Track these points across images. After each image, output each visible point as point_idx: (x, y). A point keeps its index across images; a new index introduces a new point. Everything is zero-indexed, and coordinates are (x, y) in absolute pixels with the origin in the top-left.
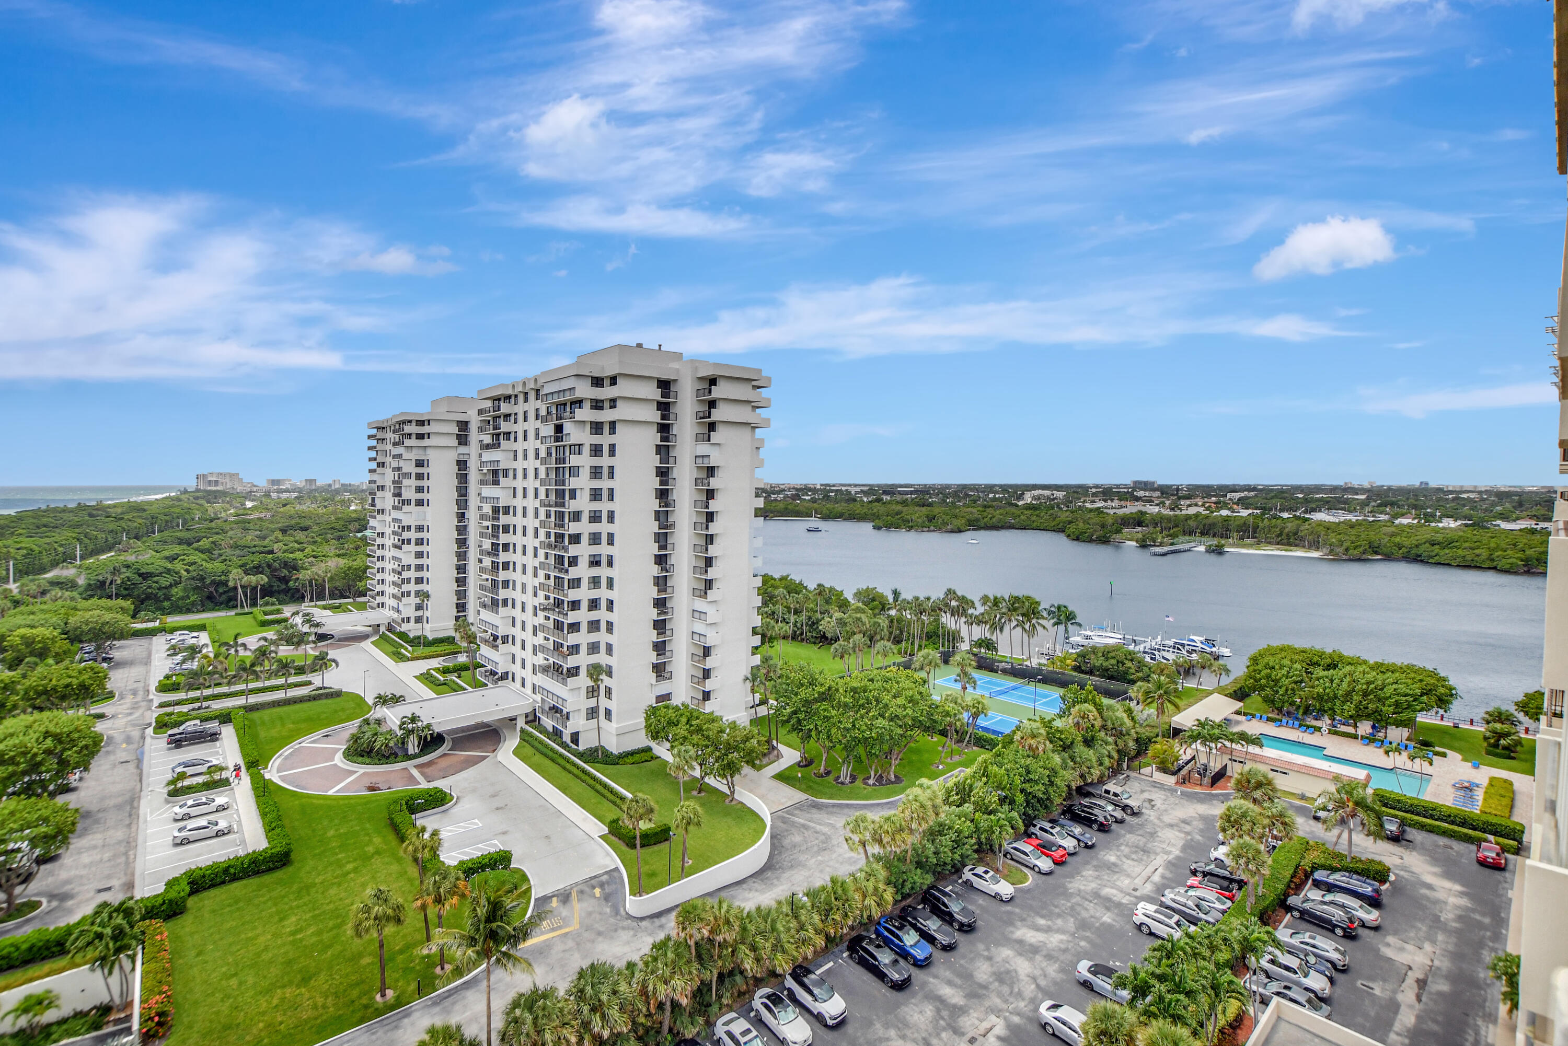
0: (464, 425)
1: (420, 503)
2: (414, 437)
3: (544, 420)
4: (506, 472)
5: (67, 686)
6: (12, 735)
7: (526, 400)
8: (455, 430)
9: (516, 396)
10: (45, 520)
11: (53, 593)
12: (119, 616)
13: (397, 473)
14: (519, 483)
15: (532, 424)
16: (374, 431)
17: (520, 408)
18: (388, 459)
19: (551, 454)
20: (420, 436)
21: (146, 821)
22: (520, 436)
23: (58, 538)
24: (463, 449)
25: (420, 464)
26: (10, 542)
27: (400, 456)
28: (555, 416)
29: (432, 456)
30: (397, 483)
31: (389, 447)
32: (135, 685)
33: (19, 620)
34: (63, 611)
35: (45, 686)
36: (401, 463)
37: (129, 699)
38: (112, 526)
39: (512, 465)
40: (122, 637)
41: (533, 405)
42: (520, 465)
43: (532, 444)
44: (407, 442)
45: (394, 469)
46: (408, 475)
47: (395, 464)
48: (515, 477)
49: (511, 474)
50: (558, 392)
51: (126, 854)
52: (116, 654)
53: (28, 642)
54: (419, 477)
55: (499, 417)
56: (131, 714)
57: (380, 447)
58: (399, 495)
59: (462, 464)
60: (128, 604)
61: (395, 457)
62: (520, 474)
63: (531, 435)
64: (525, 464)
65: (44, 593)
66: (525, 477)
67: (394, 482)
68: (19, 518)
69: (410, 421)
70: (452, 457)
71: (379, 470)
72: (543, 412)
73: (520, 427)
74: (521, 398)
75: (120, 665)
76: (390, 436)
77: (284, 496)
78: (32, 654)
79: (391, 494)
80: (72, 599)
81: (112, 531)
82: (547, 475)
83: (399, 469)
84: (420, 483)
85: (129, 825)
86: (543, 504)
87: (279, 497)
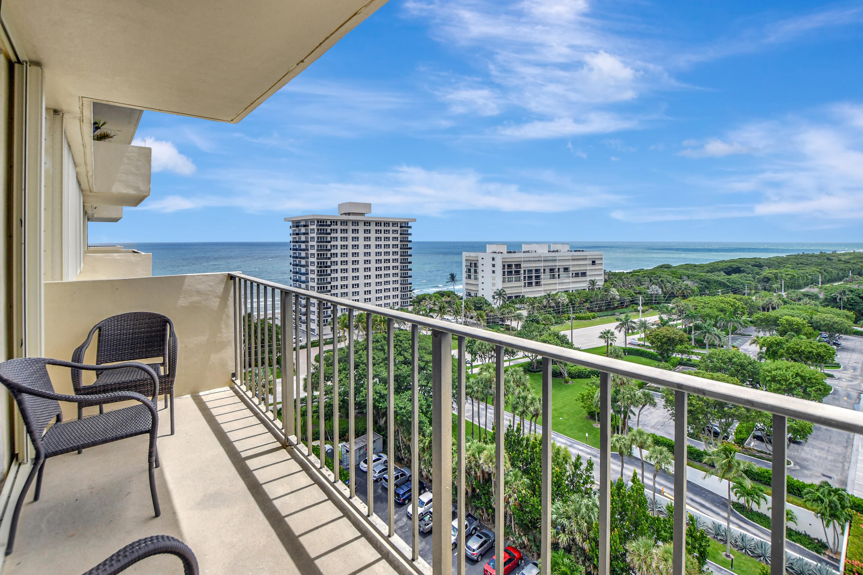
5: (810, 352)
6: (780, 369)
10: (801, 261)
11: (805, 300)
12: (845, 320)
21: (858, 450)
23: (808, 271)
26: (782, 271)
32: (855, 365)
33: (786, 311)
34: (810, 311)
35: (798, 349)
37: (850, 372)
38: (842, 266)
40: (846, 333)
51: (843, 463)
52: (843, 343)
53: (790, 324)
56: (851, 381)
60: (851, 314)
65: (800, 299)
68: (788, 259)
75: (844, 349)
78: (792, 330)
80: (815, 305)
81: (842, 269)
85: (846, 447)
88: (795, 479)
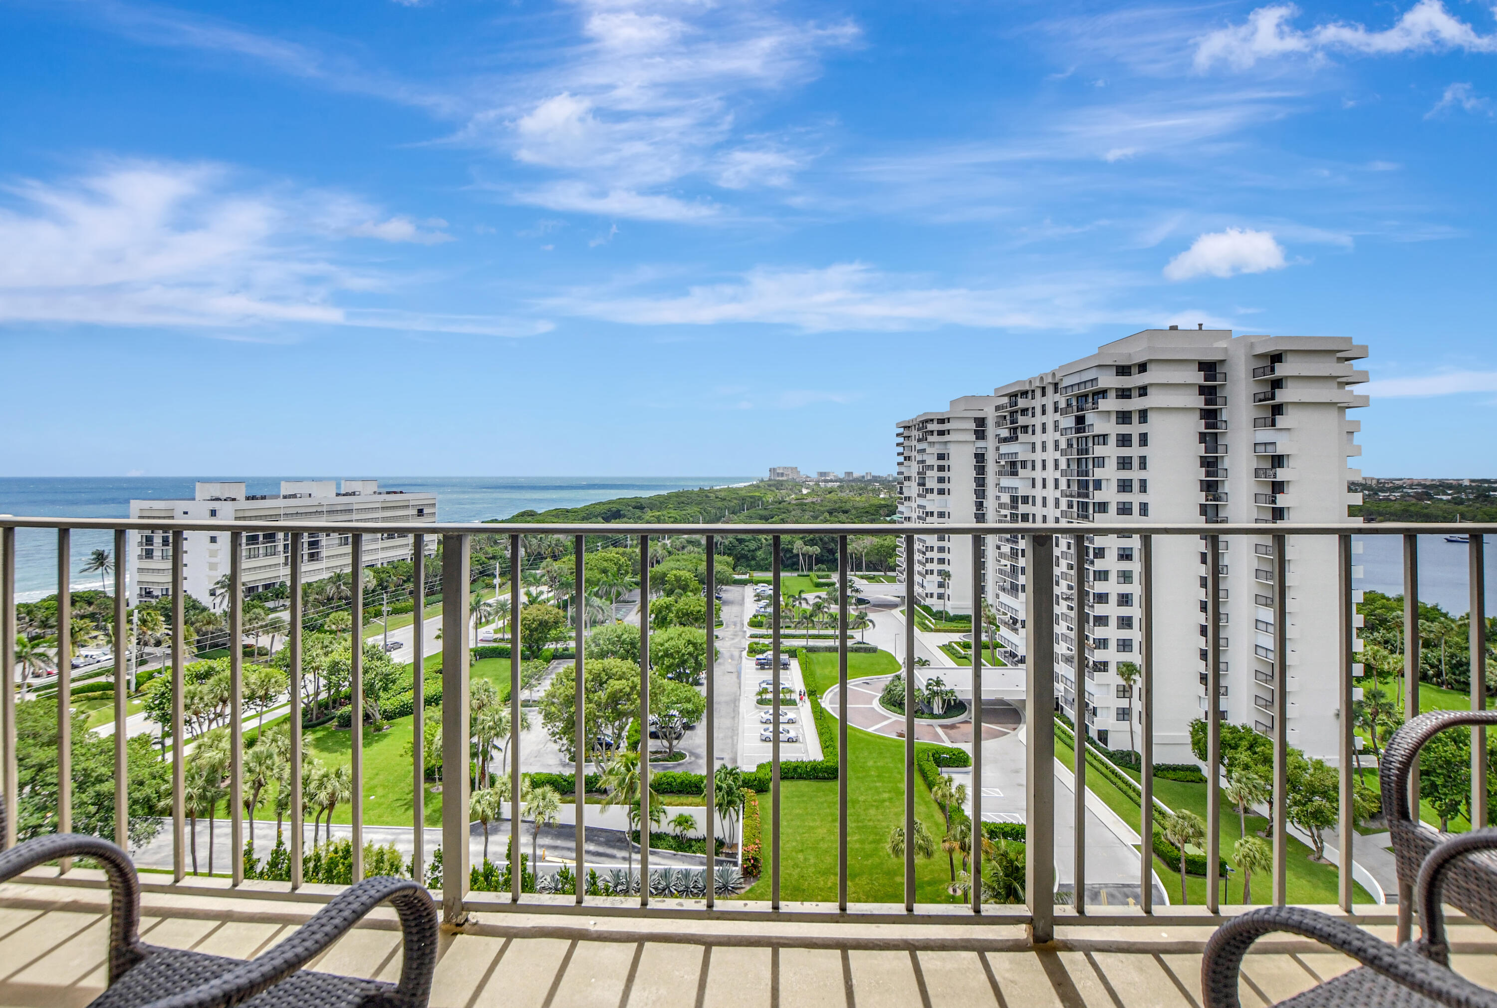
0: (981, 422)
1: (941, 492)
2: (935, 433)
3: (1064, 412)
4: (1024, 464)
5: (699, 611)
6: (672, 639)
7: (1044, 394)
8: (973, 426)
9: (1033, 391)
10: (683, 499)
11: (689, 548)
12: (726, 568)
13: (921, 466)
14: (1038, 474)
15: (1051, 418)
16: (902, 430)
17: (1037, 402)
18: (914, 454)
19: (1072, 446)
20: (941, 433)
21: (743, 718)
22: (1038, 429)
23: (689, 511)
24: (981, 444)
25: (941, 457)
26: (665, 512)
27: (924, 450)
28: (1075, 408)
29: (952, 450)
30: (922, 475)
31: (914, 443)
32: (735, 619)
33: (672, 564)
34: (694, 561)
35: (687, 610)
36: (925, 457)
37: (732, 628)
38: (719, 504)
39: (1029, 456)
40: (727, 584)
41: (1051, 398)
42: (1038, 456)
43: (1051, 436)
44: (930, 438)
45: (919, 462)
46: (931, 467)
47: (919, 457)
48: (1033, 468)
49: (1029, 465)
50: (1078, 384)
51: (732, 737)
52: (723, 595)
53: (678, 579)
54: (941, 468)
55: (1017, 412)
56: (733, 639)
57: (906, 443)
58: (924, 485)
59: (980, 458)
60: (730, 559)
61: (920, 451)
62: (1039, 465)
63: (1050, 427)
64: (1044, 456)
65: (683, 548)
66: (1044, 467)
67: (919, 473)
68: (669, 497)
69: (932, 420)
70: (970, 451)
71: (906, 463)
72: (1062, 404)
73: (1038, 420)
74: (1038, 393)
75: (726, 603)
76: (915, 433)
77: (830, 485)
78: (679, 587)
79: (916, 484)
80: (699, 553)
81: (719, 507)
82: (1068, 466)
83: (923, 462)
84: (941, 474)
85: (734, 717)
86: (1064, 494)
87: (826, 486)
88: (693, 774)
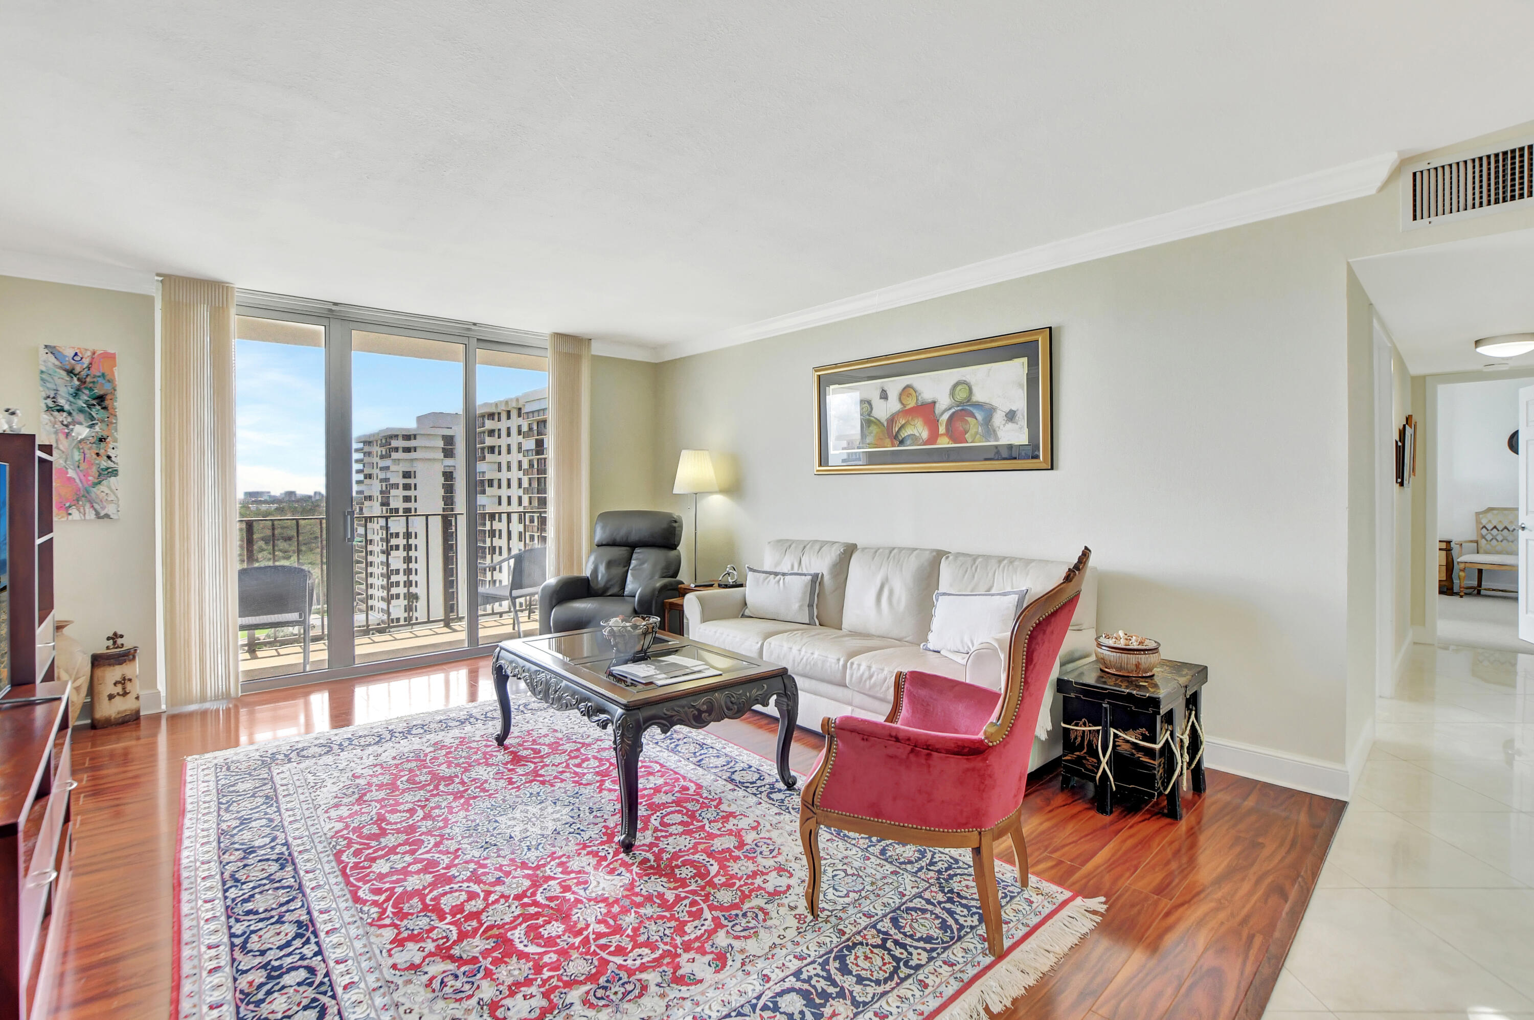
0: (449, 440)
1: (407, 512)
2: (400, 450)
3: (526, 435)
4: (491, 483)
7: (509, 417)
8: (441, 444)
9: (499, 414)
13: (384, 484)
14: (504, 492)
15: (515, 439)
16: (361, 445)
17: (503, 425)
18: (375, 471)
19: (533, 466)
20: (407, 450)
22: (504, 450)
24: (449, 462)
25: (407, 475)
27: (387, 468)
28: (536, 432)
29: (420, 468)
30: (385, 494)
31: (376, 460)
36: (389, 475)
39: (495, 475)
41: (515, 422)
42: (504, 475)
43: (515, 457)
44: (394, 455)
45: (382, 481)
46: (396, 486)
47: (382, 475)
48: (500, 487)
49: (496, 483)
50: (538, 411)
54: (407, 487)
55: (484, 432)
57: (367, 460)
58: (388, 505)
59: (448, 476)
61: (382, 469)
62: (504, 484)
63: (514, 449)
64: (509, 475)
66: (509, 486)
67: (382, 492)
69: (396, 436)
70: (438, 470)
71: (367, 481)
72: (525, 428)
73: (503, 442)
74: (504, 416)
76: (377, 449)
77: (264, 507)
79: (378, 504)
82: (530, 484)
83: (386, 480)
84: (407, 493)
87: (258, 509)
